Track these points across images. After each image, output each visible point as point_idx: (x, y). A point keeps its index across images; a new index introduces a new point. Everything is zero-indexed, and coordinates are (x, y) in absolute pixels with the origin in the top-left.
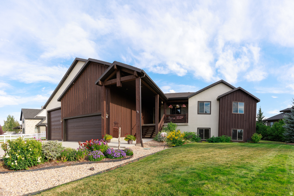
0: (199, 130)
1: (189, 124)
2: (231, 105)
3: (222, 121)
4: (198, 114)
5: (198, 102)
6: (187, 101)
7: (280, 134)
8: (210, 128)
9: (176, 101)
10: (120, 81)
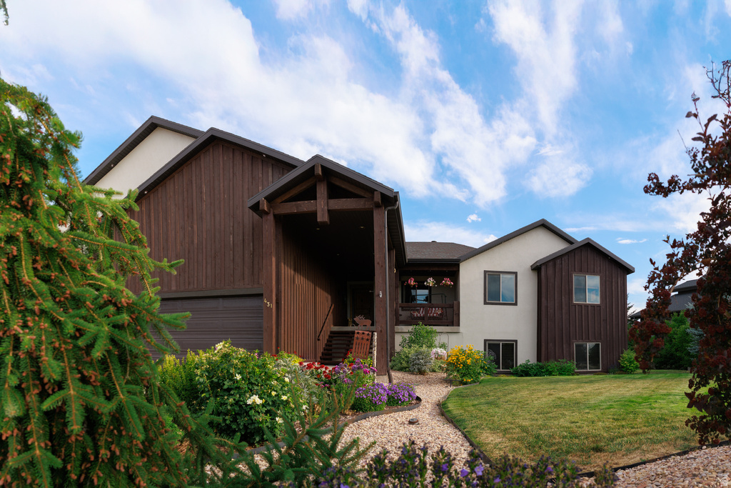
0: (489, 344)
1: (462, 328)
2: (570, 282)
3: (549, 323)
4: (485, 303)
5: (485, 272)
6: (455, 269)
7: (677, 350)
8: (516, 341)
9: (426, 269)
10: (326, 208)
